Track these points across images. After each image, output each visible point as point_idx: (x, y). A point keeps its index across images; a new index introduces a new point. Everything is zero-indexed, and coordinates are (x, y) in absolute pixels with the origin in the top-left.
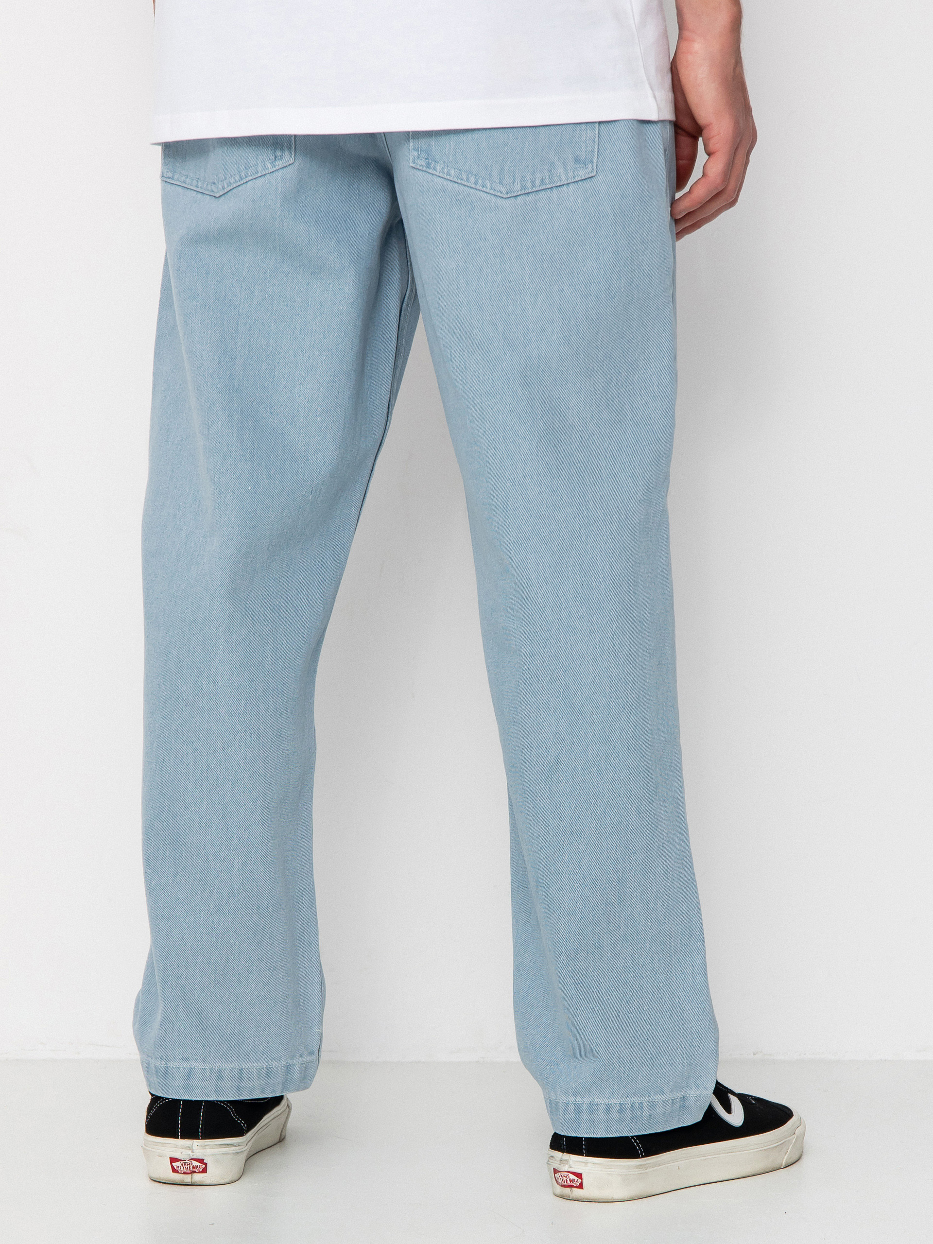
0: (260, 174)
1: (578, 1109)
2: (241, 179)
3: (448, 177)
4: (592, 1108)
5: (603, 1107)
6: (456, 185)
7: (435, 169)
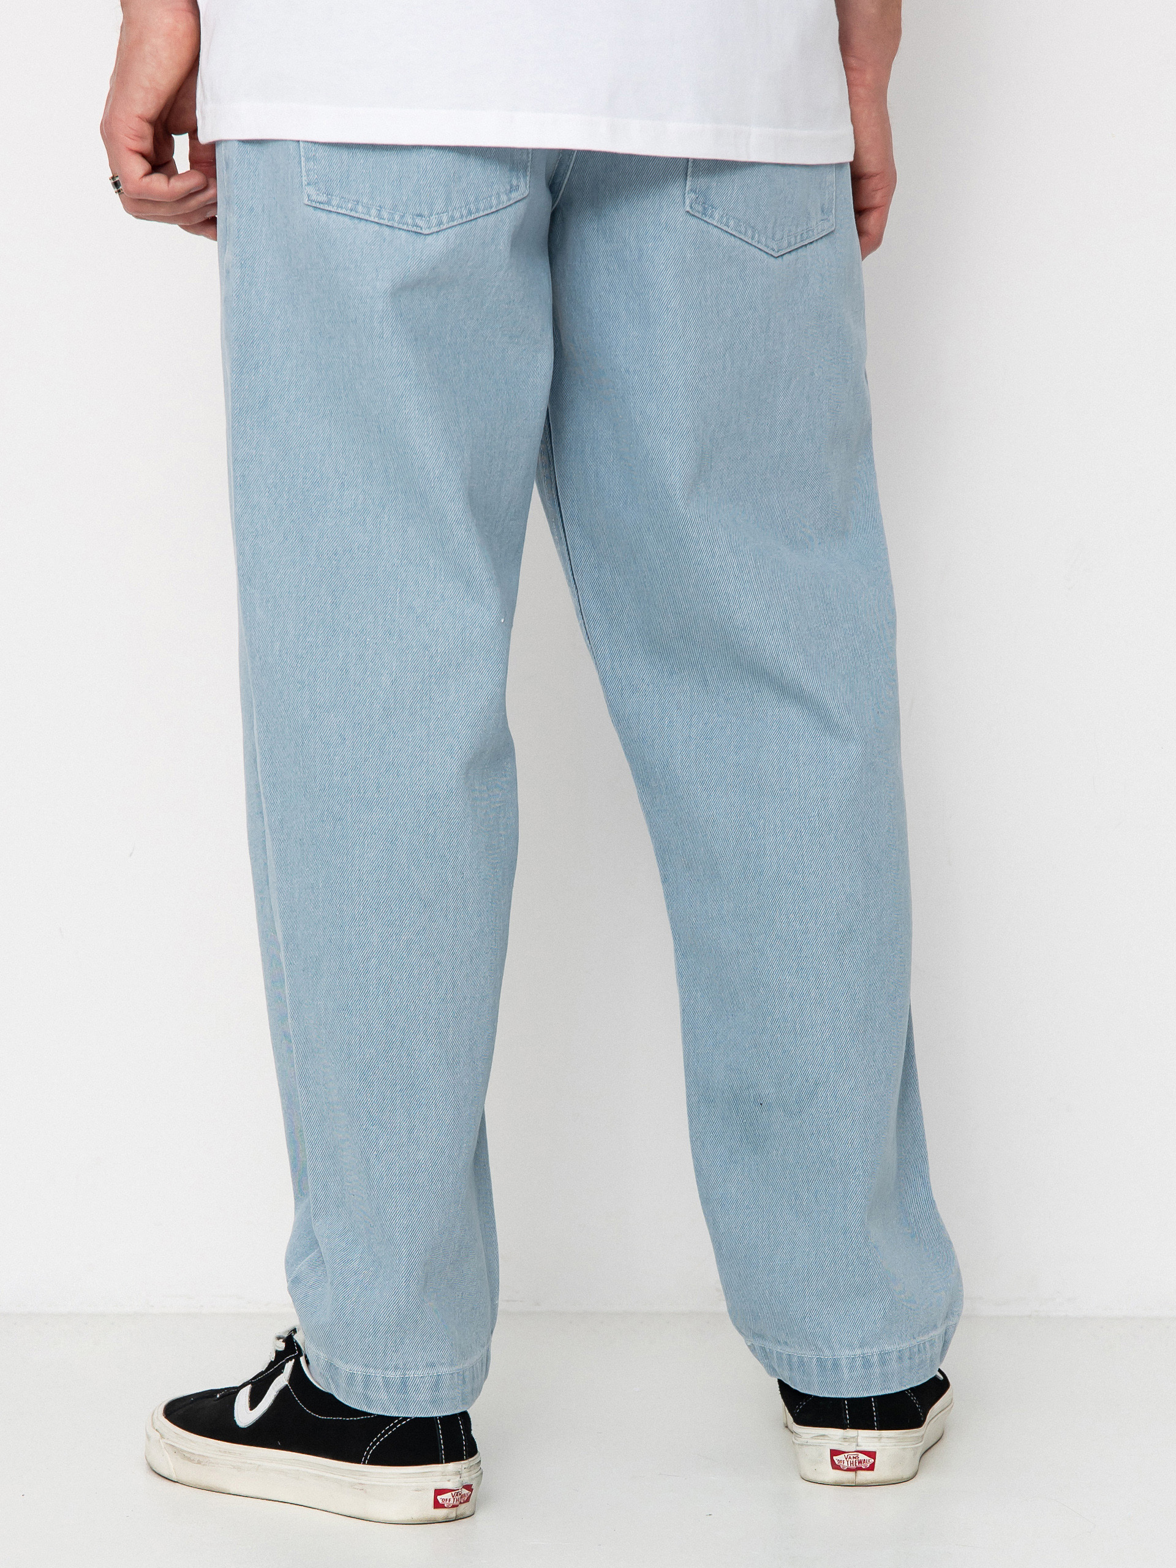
0: (494, 210)
1: (867, 1363)
2: (470, 213)
3: (725, 228)
4: (883, 1358)
5: (895, 1355)
6: (733, 239)
7: (711, 216)
